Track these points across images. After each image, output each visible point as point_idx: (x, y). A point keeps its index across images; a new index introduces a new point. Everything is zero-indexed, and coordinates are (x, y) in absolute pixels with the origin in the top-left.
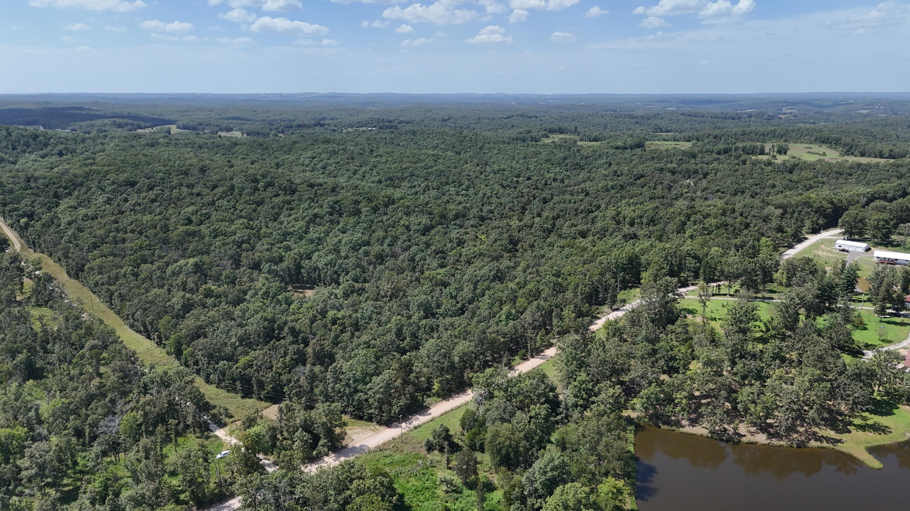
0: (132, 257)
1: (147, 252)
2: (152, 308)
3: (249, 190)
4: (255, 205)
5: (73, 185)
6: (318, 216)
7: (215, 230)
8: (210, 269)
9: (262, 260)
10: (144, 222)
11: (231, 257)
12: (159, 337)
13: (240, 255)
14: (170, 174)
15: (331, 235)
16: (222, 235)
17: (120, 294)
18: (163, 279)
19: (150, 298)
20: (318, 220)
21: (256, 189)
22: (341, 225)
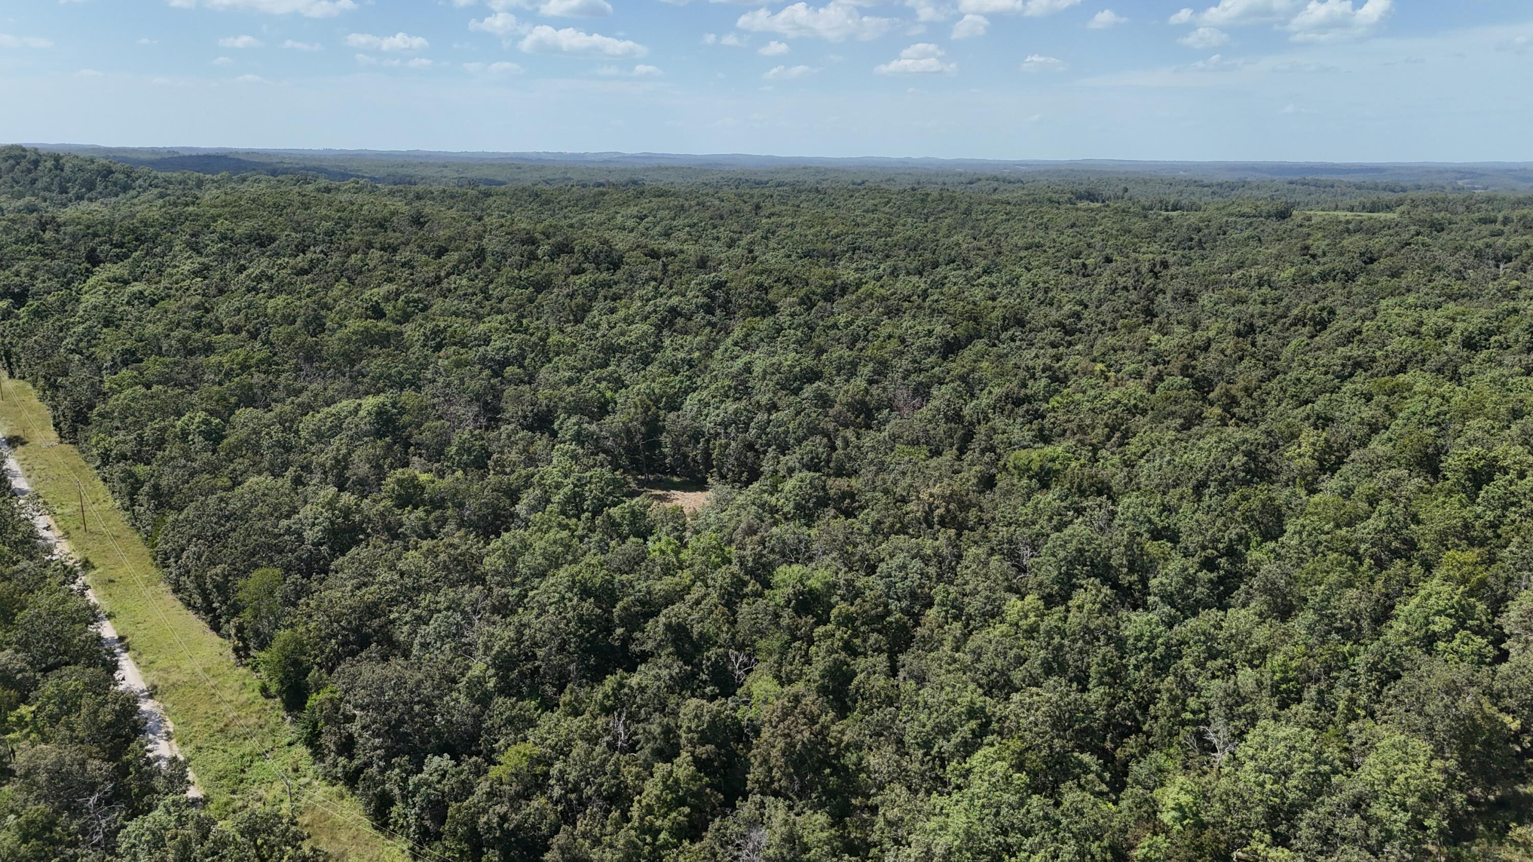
0: (216, 388)
1: (258, 378)
3: (518, 258)
4: (531, 289)
5: (137, 239)
6: (680, 314)
7: (436, 332)
8: (419, 426)
9: (556, 406)
10: (269, 311)
11: (477, 397)
12: (244, 633)
13: (498, 397)
14: (349, 226)
15: (718, 354)
16: (455, 344)
17: (156, 487)
18: (288, 450)
19: (236, 505)
20: (680, 321)
21: (533, 257)
22: (737, 333)
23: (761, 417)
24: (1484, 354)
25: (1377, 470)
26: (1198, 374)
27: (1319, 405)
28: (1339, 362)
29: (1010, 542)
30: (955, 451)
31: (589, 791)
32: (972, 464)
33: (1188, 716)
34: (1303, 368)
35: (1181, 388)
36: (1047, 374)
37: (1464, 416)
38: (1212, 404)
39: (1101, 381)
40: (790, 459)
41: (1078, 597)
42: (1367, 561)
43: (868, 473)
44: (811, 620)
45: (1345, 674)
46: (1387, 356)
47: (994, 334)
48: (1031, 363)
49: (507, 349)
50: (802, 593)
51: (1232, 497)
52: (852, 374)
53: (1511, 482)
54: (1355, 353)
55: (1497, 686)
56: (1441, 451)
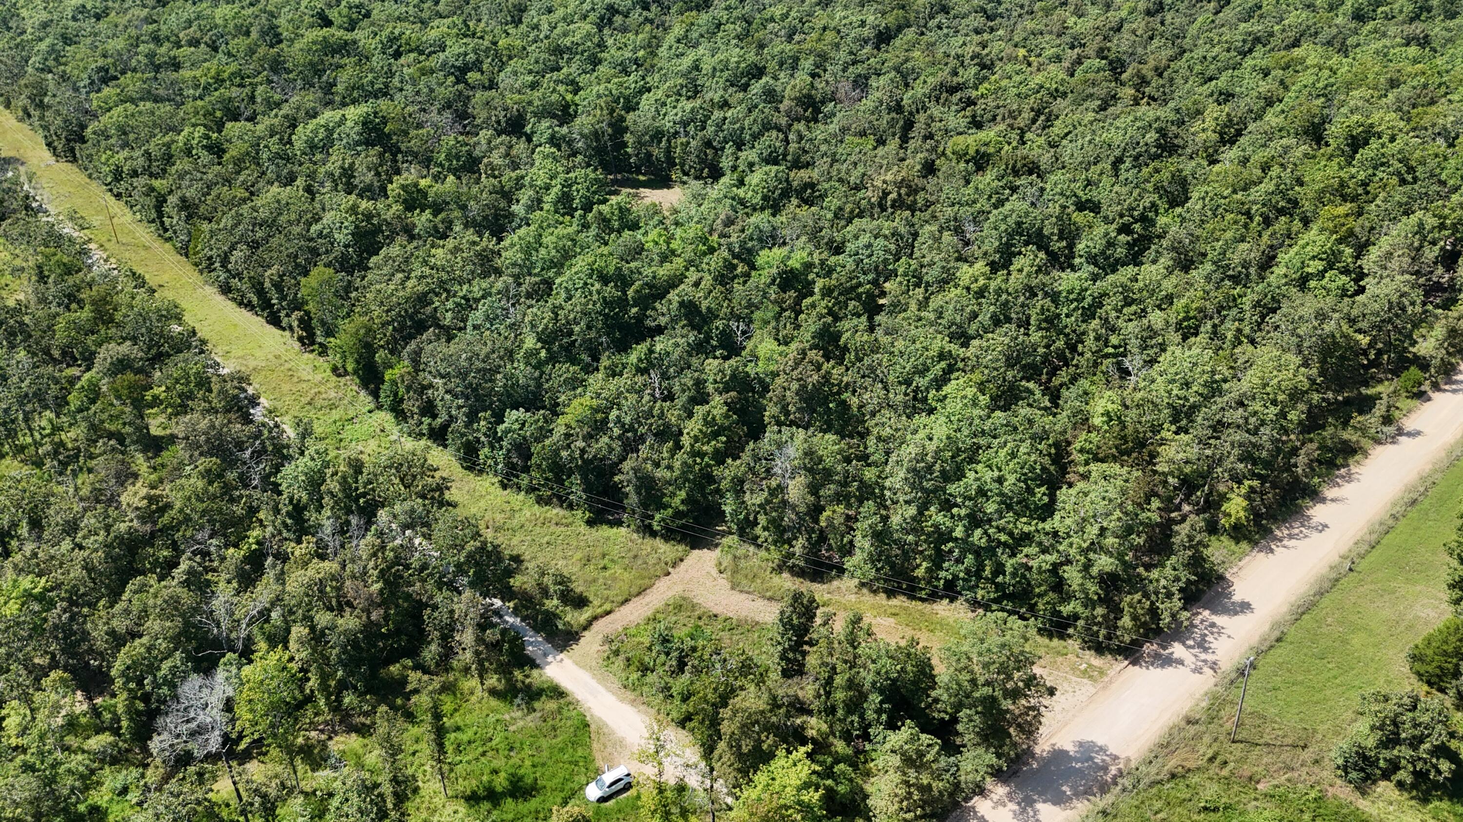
0: (199, 103)
1: (235, 92)
2: (274, 242)
6: (617, 12)
7: (392, 39)
8: (403, 134)
9: (525, 110)
10: (219, 22)
11: (447, 105)
12: (306, 323)
13: (467, 100)
15: (663, 51)
16: (410, 51)
17: (183, 199)
18: (288, 160)
19: (263, 214)
20: (618, 19)
22: (677, 30)
23: (717, 114)
24: (1370, 25)
25: (1270, 139)
26: (1112, 56)
27: (1222, 82)
28: (1241, 38)
29: (955, 219)
30: (897, 139)
31: (642, 430)
32: (916, 152)
33: (1111, 350)
34: (1208, 46)
35: (1098, 71)
36: (976, 61)
37: (1349, 86)
38: (1123, 84)
39: (1024, 67)
40: (749, 155)
41: (1017, 263)
42: (1257, 219)
43: (822, 164)
44: (793, 294)
45: (1234, 312)
46: (1284, 30)
47: (922, 22)
48: (960, 51)
49: (466, 54)
50: (785, 272)
51: (1145, 171)
52: (794, 67)
53: (1383, 146)
54: (1256, 28)
55: (1355, 312)
56: (1326, 120)
